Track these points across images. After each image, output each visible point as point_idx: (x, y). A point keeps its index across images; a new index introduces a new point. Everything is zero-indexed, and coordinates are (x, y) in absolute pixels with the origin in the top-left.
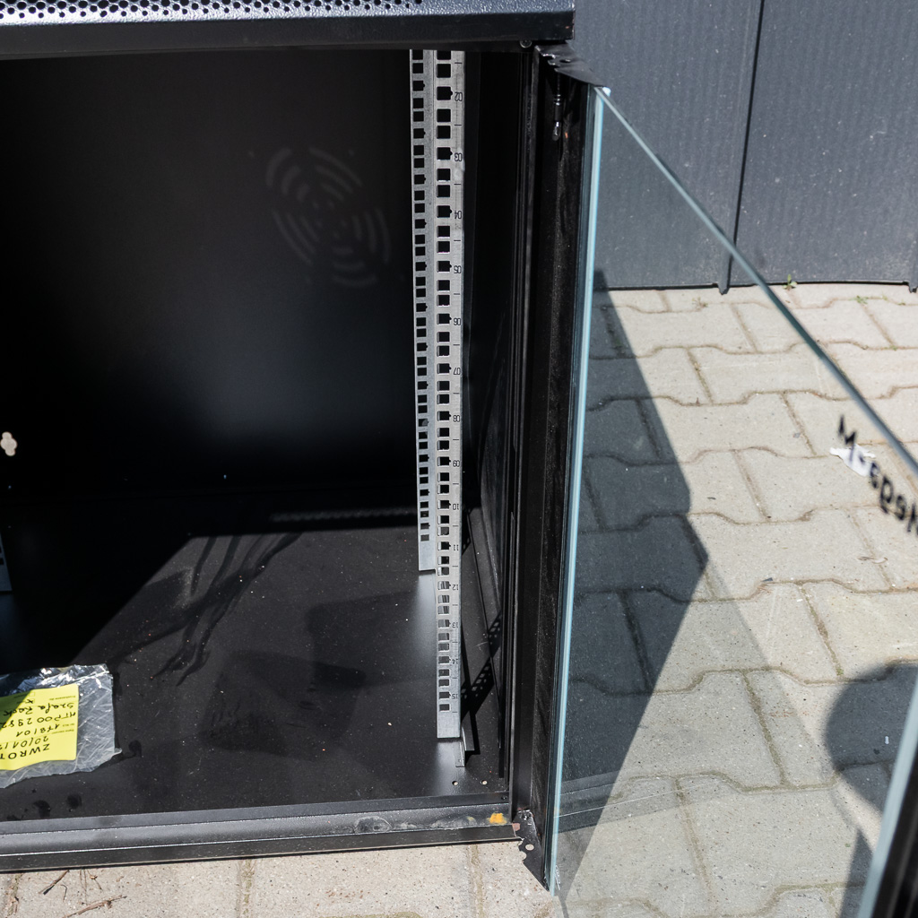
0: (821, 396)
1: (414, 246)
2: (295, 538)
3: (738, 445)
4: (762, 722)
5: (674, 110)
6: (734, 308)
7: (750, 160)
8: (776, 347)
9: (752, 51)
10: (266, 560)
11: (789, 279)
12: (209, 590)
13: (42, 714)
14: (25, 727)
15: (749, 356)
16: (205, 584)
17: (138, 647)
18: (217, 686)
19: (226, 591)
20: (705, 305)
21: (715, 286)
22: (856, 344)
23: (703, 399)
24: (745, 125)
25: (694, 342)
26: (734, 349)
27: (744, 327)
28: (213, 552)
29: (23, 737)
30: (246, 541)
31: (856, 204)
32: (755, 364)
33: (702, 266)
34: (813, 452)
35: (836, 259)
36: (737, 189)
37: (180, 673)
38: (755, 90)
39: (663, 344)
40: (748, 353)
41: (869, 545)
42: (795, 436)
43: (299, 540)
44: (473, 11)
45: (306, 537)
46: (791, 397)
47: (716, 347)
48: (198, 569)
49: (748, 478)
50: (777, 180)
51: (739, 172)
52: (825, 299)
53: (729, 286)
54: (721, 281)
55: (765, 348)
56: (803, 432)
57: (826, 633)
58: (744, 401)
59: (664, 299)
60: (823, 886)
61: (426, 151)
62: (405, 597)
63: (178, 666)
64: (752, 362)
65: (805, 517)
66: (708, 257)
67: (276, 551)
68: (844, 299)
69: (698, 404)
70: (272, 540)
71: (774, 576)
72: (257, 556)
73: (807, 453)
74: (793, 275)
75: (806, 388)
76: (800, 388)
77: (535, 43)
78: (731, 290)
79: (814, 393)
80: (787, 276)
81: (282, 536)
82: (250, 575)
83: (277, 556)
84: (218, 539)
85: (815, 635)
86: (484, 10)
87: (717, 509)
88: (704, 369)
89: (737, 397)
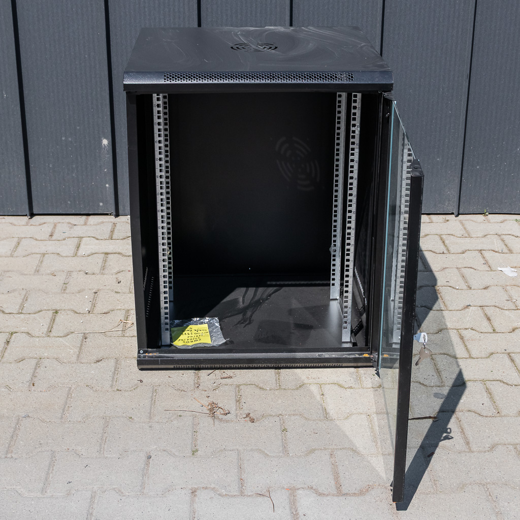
0: (496, 252)
1: (335, 168)
2: (280, 289)
3: (460, 266)
4: (464, 342)
5: (432, 136)
6: (461, 222)
7: (466, 158)
8: (479, 236)
9: (465, 112)
10: (270, 295)
12: (249, 304)
13: (196, 332)
14: (190, 335)
16: (247, 302)
17: (227, 318)
18: (258, 328)
19: (256, 304)
20: (448, 221)
21: (453, 214)
22: (513, 235)
23: (445, 252)
24: (463, 143)
25: (443, 233)
26: (460, 236)
27: (465, 228)
28: (249, 292)
29: (190, 338)
30: (261, 290)
31: (514, 178)
33: (446, 204)
34: (491, 269)
35: (506, 203)
36: (460, 170)
37: (243, 325)
38: (467, 129)
39: (429, 233)
40: (466, 237)
41: (510, 297)
42: (483, 264)
43: (281, 290)
44: (367, 83)
45: (284, 289)
46: (483, 252)
47: (452, 235)
48: (244, 297)
49: (463, 277)
50: (478, 167)
51: (461, 163)
52: (501, 220)
53: (459, 214)
54: (455, 212)
55: (473, 236)
56: (487, 263)
57: (490, 320)
58: (463, 253)
59: (430, 218)
60: (482, 381)
61: (341, 134)
62: (326, 307)
63: (243, 323)
64: (468, 240)
65: (486, 288)
66: (449, 201)
67: (273, 293)
68: (510, 220)
69: (443, 253)
70: (271, 290)
71: (471, 304)
72: (266, 294)
73: (489, 269)
74: (487, 210)
75: (490, 249)
76: (487, 249)
77: (382, 91)
78: (460, 216)
79: (494, 251)
80: (484, 211)
81: (275, 288)
82: (264, 300)
83: (273, 294)
84: (250, 288)
85: (485, 320)
86: (370, 83)
87: (450, 285)
88: (447, 242)
89: (460, 251)
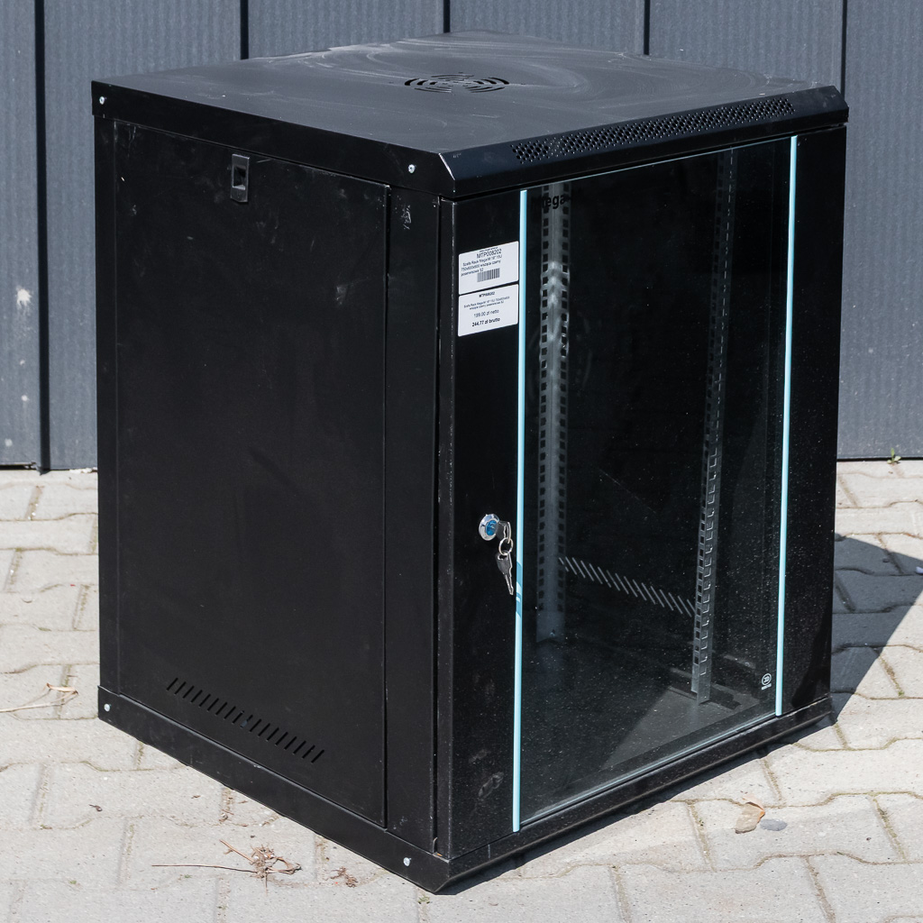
0: (914, 536)
8: (877, 504)
11: (893, 454)
15: (849, 510)
27: (846, 490)
32: (853, 515)
34: (900, 572)
40: (848, 508)
42: (884, 561)
46: (885, 537)
55: (865, 504)
56: (893, 559)
57: (893, 673)
60: (869, 793)
64: (851, 513)
65: (886, 610)
71: (852, 643)
73: (896, 573)
74: (896, 450)
75: (900, 531)
76: (894, 531)
79: (909, 535)
80: (889, 451)
85: (882, 674)
